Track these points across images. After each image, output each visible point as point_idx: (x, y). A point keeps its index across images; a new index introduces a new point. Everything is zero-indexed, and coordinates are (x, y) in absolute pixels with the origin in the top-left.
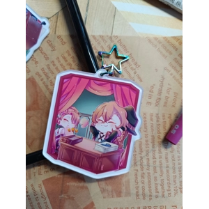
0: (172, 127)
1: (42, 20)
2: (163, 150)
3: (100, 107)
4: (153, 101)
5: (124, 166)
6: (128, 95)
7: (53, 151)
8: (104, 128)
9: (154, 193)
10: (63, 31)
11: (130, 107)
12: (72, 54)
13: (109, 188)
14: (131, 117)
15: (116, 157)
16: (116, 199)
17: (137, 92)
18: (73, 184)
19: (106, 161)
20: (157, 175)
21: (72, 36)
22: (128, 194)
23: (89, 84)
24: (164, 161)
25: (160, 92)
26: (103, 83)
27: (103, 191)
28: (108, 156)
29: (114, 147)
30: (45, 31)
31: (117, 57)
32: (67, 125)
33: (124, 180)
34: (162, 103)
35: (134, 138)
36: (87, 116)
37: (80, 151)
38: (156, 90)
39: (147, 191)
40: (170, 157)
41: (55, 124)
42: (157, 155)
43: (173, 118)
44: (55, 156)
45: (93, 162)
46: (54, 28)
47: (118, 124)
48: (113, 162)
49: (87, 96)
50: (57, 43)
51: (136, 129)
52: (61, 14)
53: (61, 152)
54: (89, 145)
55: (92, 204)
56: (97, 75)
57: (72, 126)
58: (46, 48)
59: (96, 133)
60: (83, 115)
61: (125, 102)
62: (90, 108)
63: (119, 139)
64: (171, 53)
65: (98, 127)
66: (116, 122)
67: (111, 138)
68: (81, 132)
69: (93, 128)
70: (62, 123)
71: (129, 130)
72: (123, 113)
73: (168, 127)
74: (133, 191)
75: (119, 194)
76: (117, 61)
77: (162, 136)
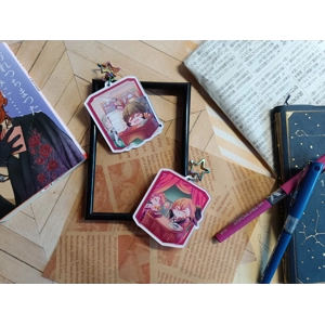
0: (222, 230)
1: (160, 123)
2: (211, 243)
3: (180, 200)
4: (216, 207)
5: (182, 244)
6: (201, 198)
7: (140, 217)
8: (178, 214)
9: (194, 272)
10: (171, 135)
11: (199, 207)
12: (172, 154)
13: (165, 257)
14: (198, 213)
15: (180, 235)
16: (166, 267)
17: (207, 198)
18: (140, 245)
19: (172, 236)
20: (201, 260)
21: (176, 141)
22: (176, 266)
23: (178, 182)
24: (209, 251)
25: (223, 203)
26: (188, 184)
27: (159, 257)
28: (174, 233)
29: (180, 228)
30: (159, 131)
31: (202, 168)
32: (155, 204)
33: (177, 255)
34: (221, 211)
35: (195, 228)
36: (171, 202)
37: (158, 223)
38: (220, 201)
39: (189, 269)
40: (214, 250)
41: (148, 201)
42: (205, 246)
43: (226, 224)
44: (140, 221)
45: (163, 233)
46: (166, 131)
47: (188, 215)
48: (176, 238)
49: (174, 189)
50: (164, 142)
51: (198, 223)
52: (174, 122)
53: (145, 219)
54: (164, 221)
55: (148, 264)
56: (185, 178)
57: (158, 205)
58: (156, 144)
59: (172, 215)
60: (167, 200)
61: (197, 202)
62: (173, 198)
63: (186, 224)
64: (235, 179)
65: (174, 212)
66: (187, 213)
67: (181, 222)
68: (163, 211)
69: (171, 211)
70: (152, 201)
71: (193, 221)
72: (194, 209)
73: (220, 228)
74: (180, 265)
75: (169, 264)
76: (201, 171)
77: (214, 234)
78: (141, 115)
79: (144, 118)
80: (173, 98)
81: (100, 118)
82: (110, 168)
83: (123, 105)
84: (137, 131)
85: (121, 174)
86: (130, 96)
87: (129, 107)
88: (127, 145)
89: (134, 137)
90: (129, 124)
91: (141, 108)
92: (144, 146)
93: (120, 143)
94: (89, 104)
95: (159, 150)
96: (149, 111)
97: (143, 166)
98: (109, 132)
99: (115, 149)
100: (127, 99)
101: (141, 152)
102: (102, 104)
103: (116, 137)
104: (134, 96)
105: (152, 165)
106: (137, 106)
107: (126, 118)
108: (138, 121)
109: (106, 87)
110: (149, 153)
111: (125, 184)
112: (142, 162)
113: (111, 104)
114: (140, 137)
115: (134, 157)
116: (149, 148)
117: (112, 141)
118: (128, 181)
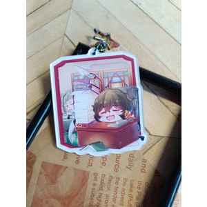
78: (120, 112)
79: (123, 117)
80: (175, 107)
81: (62, 92)
82: (44, 165)
83: (102, 88)
84: (105, 131)
85: (54, 182)
86: (116, 79)
87: (108, 94)
88: (82, 144)
89: (96, 138)
90: (97, 117)
91: (125, 103)
92: (104, 158)
93: (73, 138)
94: (56, 68)
95: (124, 174)
96: (135, 110)
97: (90, 187)
98: (65, 117)
99: (63, 142)
100: (110, 82)
101: (96, 163)
102: (73, 75)
103: (72, 127)
104: (122, 82)
105: (105, 192)
106: (120, 97)
107: (97, 108)
108: (112, 118)
109: (89, 55)
110: (108, 171)
111: (52, 201)
112: (91, 180)
113: (86, 79)
114: (105, 142)
115: (83, 166)
116: (111, 164)
117: (64, 130)
118: (59, 198)
